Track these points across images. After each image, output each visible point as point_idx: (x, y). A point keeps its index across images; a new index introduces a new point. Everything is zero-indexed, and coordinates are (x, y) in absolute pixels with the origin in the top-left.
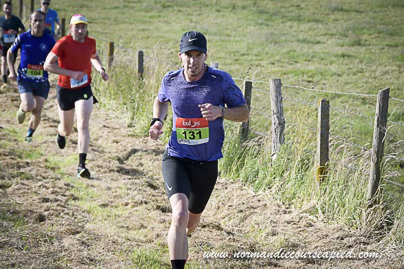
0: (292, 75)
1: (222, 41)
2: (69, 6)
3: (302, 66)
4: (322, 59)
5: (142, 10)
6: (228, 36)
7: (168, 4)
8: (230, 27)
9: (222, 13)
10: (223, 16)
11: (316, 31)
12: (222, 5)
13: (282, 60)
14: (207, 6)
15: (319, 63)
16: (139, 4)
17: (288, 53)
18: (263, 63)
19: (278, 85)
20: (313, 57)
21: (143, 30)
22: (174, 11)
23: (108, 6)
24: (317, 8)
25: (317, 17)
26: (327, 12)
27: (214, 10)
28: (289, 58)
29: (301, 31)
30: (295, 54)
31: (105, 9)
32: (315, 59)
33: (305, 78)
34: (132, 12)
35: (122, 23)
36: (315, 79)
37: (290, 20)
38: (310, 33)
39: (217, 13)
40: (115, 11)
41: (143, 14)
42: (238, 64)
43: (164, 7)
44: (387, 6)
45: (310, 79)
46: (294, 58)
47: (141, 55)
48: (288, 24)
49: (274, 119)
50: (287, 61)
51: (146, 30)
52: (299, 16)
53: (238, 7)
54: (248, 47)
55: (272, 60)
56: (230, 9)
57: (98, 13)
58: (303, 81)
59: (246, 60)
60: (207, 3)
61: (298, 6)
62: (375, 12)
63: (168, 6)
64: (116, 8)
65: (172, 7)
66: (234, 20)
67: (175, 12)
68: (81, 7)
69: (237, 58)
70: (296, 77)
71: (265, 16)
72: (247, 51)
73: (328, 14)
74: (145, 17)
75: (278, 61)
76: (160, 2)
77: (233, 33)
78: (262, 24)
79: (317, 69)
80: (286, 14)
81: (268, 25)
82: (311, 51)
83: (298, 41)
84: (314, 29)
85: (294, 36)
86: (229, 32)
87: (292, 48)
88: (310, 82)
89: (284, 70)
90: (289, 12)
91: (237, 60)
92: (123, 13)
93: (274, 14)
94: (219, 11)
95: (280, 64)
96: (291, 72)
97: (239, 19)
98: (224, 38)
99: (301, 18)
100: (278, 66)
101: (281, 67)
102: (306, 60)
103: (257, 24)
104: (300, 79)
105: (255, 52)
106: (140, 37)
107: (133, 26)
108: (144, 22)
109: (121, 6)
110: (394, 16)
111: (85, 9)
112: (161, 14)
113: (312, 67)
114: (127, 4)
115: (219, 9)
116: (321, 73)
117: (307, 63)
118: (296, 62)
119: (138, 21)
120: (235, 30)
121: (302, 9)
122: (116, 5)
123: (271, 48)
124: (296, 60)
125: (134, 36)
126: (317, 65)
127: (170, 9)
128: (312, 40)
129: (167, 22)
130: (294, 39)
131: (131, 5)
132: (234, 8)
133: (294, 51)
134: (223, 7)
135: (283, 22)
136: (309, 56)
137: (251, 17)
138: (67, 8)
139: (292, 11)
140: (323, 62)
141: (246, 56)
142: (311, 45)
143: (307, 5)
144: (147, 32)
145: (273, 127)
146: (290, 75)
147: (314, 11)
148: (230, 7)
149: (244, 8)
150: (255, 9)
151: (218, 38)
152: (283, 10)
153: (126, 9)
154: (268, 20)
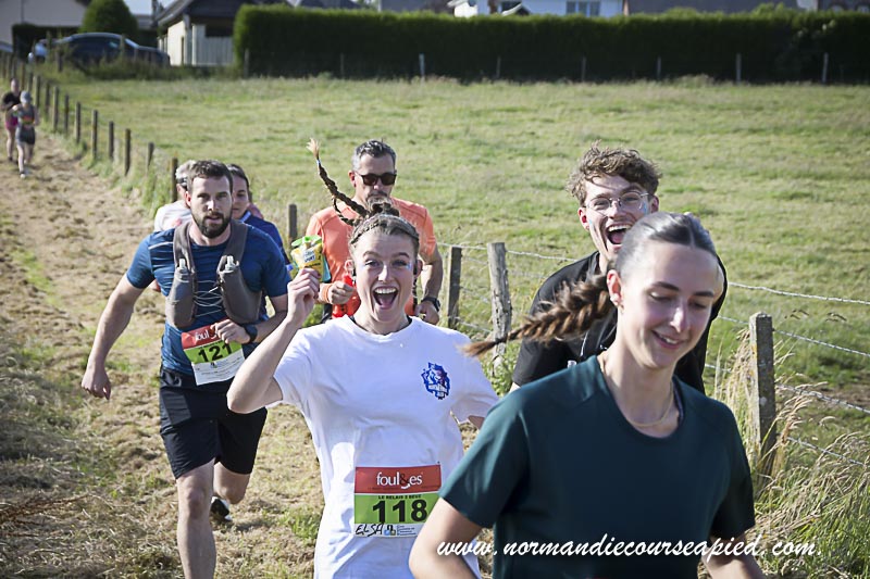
0: (525, 237)
1: (419, 188)
2: (185, 140)
3: (540, 223)
4: (570, 213)
5: (296, 144)
6: (427, 179)
7: (335, 133)
8: (429, 166)
9: (417, 146)
10: (420, 149)
11: (560, 170)
12: (418, 133)
13: (510, 215)
14: (395, 135)
15: (567, 219)
16: (291, 134)
17: (518, 204)
18: (481, 220)
19: (501, 251)
20: (556, 210)
21: (298, 173)
22: (344, 143)
23: (245, 139)
24: (561, 136)
25: (561, 149)
26: (575, 143)
27: (405, 141)
28: (521, 212)
29: (538, 171)
30: (530, 206)
31: (240, 143)
32: (559, 213)
33: (545, 240)
34: (280, 145)
35: (267, 163)
36: (560, 243)
37: (522, 155)
38: (552, 173)
39: (411, 146)
40: (255, 145)
41: (298, 149)
42: (443, 222)
43: (329, 137)
44: (665, 133)
45: (552, 243)
46: (527, 212)
47: (293, 209)
48: (519, 160)
49: (496, 305)
50: (516, 216)
51: (303, 173)
52: (535, 149)
53: (442, 136)
54: (457, 196)
55: (494, 215)
56: (430, 139)
57: (229, 149)
58: (542, 246)
59: (454, 216)
60: (396, 131)
61: (533, 133)
62: (648, 141)
63: (336, 137)
64: (256, 140)
65: (342, 137)
66: (435, 156)
67: (346, 146)
68: (203, 141)
69: (441, 212)
70: (532, 240)
71: (481, 150)
72: (457, 201)
73: (578, 145)
74: (301, 153)
75: (505, 217)
76: (324, 132)
77: (435, 176)
78: (478, 162)
79: (563, 228)
80: (515, 146)
81: (487, 163)
82: (553, 200)
83: (533, 186)
84: (557, 169)
85: (527, 179)
86: (428, 174)
87: (524, 198)
88: (551, 247)
89: (513, 229)
90: (518, 143)
91: (441, 216)
92: (266, 149)
93: (498, 146)
94: (413, 143)
95: (506, 221)
96: (523, 234)
97: (443, 154)
98: (421, 183)
99: (537, 152)
100: (503, 224)
101: (509, 225)
102: (545, 215)
103: (471, 161)
104: (537, 244)
105: (468, 203)
106: (294, 184)
107: (282, 167)
108: (299, 162)
109: (264, 137)
110: (676, 147)
111: (209, 144)
112: (326, 149)
113: (554, 225)
114: (273, 135)
115: (414, 140)
116: (568, 234)
117: (546, 218)
118: (531, 218)
119: (291, 161)
120: (438, 171)
121: (538, 137)
122: (257, 136)
123: (493, 197)
124: (531, 215)
125: (284, 184)
126: (562, 221)
127: (339, 141)
128: (554, 184)
129: (334, 160)
130: (528, 183)
131: (279, 136)
132: (436, 137)
133: (528, 201)
134: (418, 137)
135: (510, 158)
136: (549, 208)
137: (461, 151)
138: (181, 143)
139: (524, 142)
140: (571, 217)
141: (454, 210)
142: (553, 192)
143: (546, 132)
144: (303, 177)
145: (494, 317)
146: (522, 238)
147: (557, 140)
148: (430, 136)
149: (451, 137)
150: (468, 138)
151: (412, 183)
152: (510, 139)
153: (272, 143)
154: (487, 155)
